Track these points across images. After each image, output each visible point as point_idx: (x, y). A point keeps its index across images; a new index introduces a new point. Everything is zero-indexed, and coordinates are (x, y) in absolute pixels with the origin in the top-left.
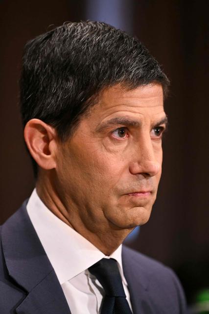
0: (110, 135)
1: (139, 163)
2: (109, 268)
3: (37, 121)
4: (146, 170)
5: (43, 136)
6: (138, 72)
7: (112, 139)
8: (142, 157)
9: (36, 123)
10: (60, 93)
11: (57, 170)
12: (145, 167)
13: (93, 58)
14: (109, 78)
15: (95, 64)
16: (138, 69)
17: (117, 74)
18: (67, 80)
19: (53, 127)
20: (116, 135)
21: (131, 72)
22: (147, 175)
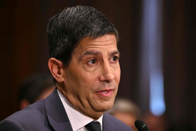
0: (87, 63)
1: (104, 75)
2: (95, 126)
3: (53, 59)
4: (107, 79)
5: (57, 66)
6: (97, 30)
7: (88, 65)
8: (105, 72)
9: (53, 60)
10: (62, 44)
11: (65, 82)
12: (106, 77)
13: (76, 25)
14: (83, 34)
15: (77, 28)
16: (97, 28)
17: (86, 32)
18: (65, 38)
19: (61, 61)
20: (90, 63)
21: (93, 30)
22: (108, 81)
